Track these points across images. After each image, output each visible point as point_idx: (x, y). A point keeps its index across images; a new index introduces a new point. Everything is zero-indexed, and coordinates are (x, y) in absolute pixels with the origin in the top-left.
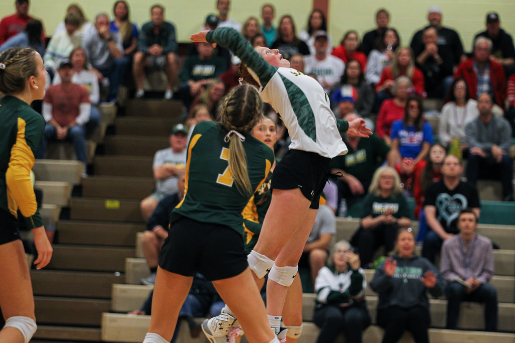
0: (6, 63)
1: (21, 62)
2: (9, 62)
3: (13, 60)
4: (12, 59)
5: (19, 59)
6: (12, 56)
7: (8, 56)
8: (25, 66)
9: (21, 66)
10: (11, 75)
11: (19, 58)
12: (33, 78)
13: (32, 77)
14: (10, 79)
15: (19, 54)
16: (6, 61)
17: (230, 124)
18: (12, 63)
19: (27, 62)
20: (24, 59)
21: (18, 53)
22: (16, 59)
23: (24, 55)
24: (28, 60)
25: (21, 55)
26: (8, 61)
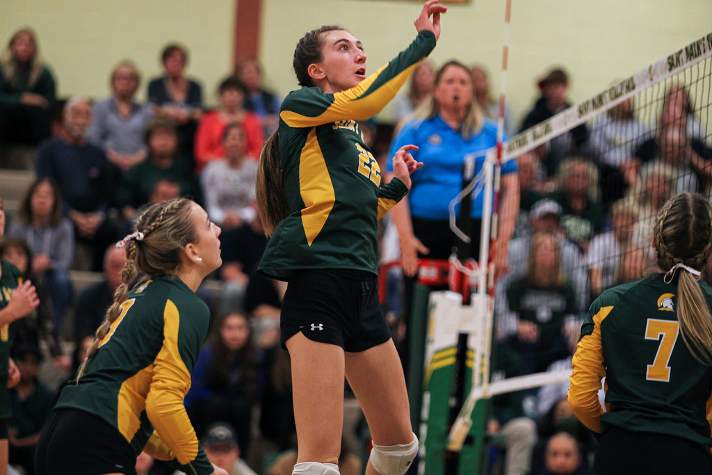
0: (145, 231)
1: (167, 227)
2: (149, 230)
3: (155, 226)
4: (153, 224)
5: (163, 222)
6: (153, 220)
7: (148, 220)
8: (175, 231)
9: (169, 233)
10: (156, 249)
11: (163, 220)
12: (191, 247)
13: (189, 245)
14: (155, 255)
15: (163, 215)
16: (146, 228)
17: (672, 256)
18: (154, 230)
19: (177, 225)
20: (171, 221)
21: (162, 213)
22: (158, 223)
23: (172, 214)
24: (178, 220)
25: (167, 215)
26: (149, 227)
